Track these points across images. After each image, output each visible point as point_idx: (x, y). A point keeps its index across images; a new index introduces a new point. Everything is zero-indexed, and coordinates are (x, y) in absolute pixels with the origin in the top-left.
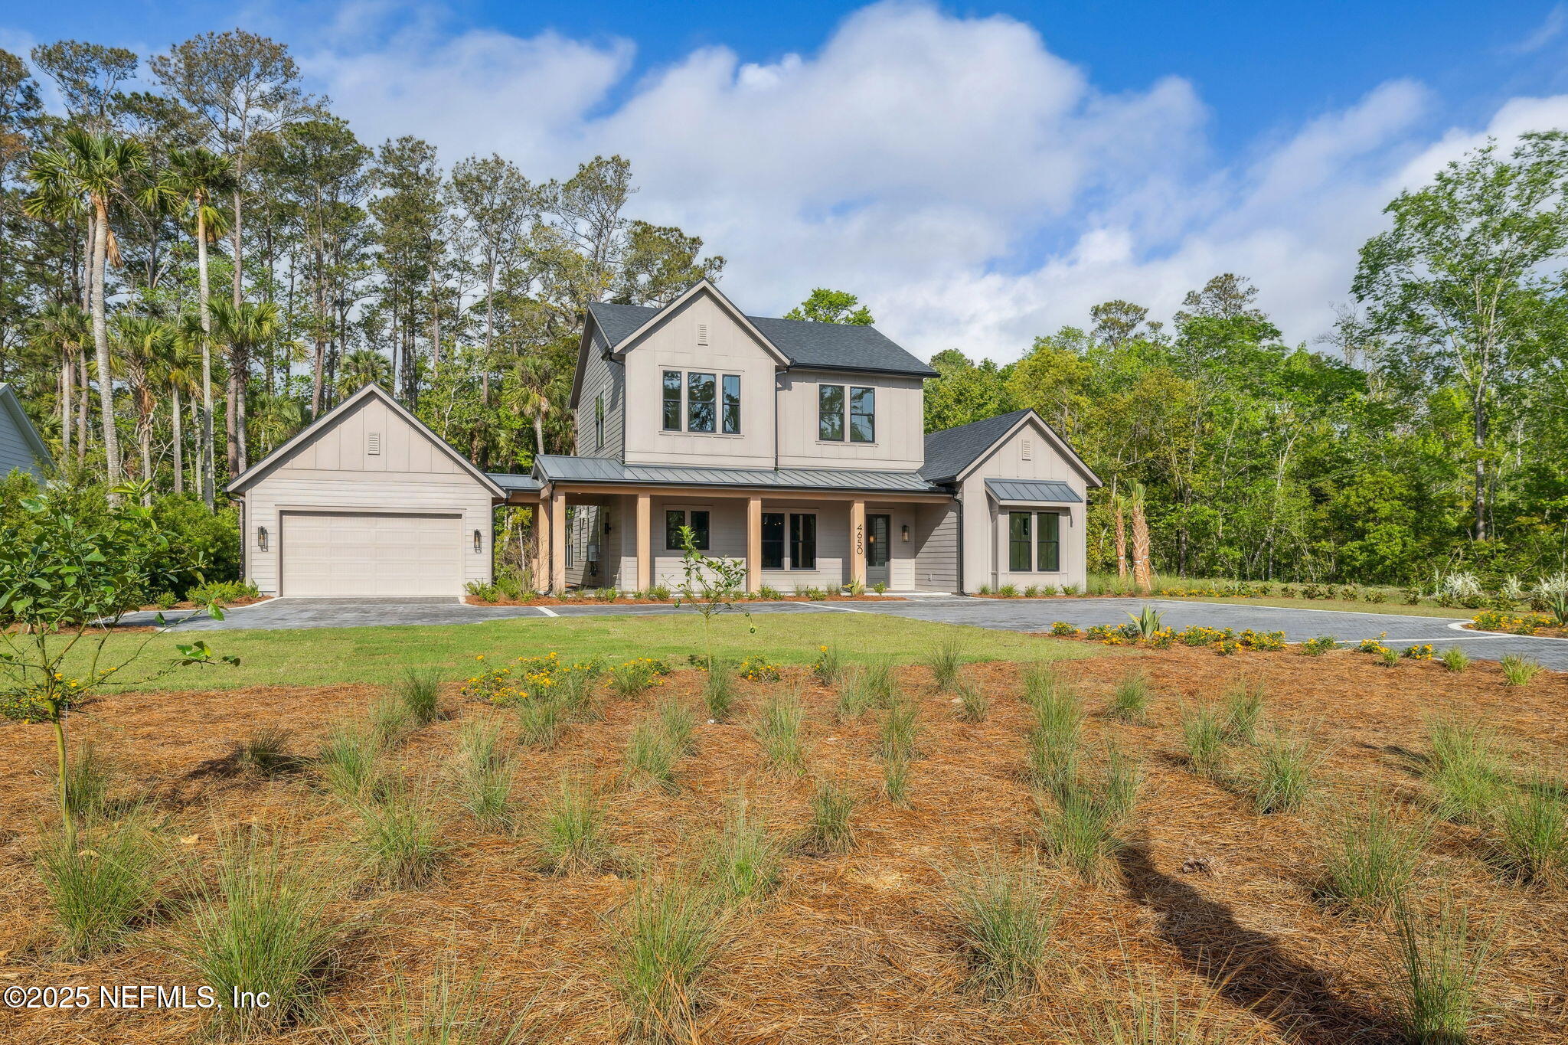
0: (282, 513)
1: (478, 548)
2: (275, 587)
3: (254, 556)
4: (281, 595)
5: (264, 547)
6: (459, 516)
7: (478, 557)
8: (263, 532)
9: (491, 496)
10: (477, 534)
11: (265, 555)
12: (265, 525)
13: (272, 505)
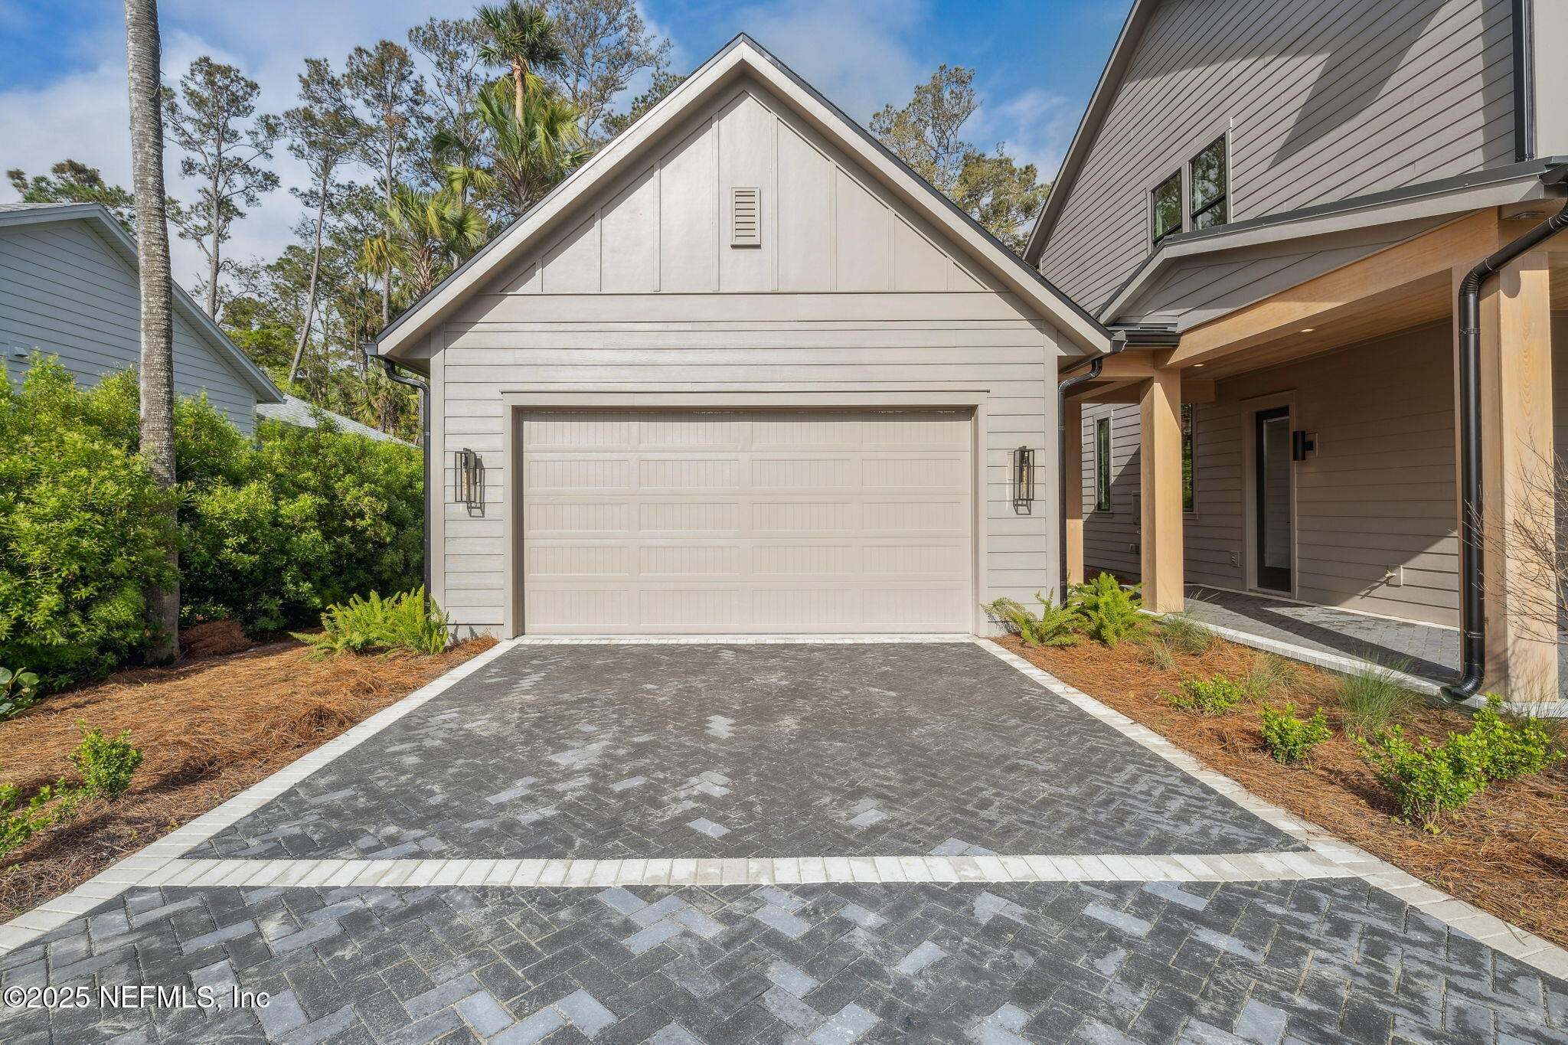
0: (521, 414)
1: (1023, 501)
2: (503, 615)
3: (452, 529)
4: (519, 630)
5: (475, 504)
6: (968, 412)
7: (1023, 525)
8: (471, 464)
9: (1052, 351)
10: (1024, 458)
11: (476, 527)
12: (476, 445)
13: (494, 391)
